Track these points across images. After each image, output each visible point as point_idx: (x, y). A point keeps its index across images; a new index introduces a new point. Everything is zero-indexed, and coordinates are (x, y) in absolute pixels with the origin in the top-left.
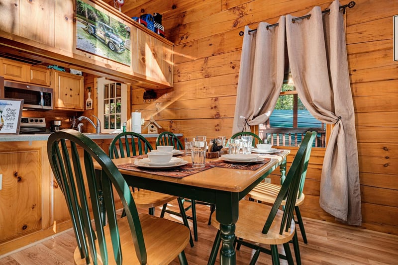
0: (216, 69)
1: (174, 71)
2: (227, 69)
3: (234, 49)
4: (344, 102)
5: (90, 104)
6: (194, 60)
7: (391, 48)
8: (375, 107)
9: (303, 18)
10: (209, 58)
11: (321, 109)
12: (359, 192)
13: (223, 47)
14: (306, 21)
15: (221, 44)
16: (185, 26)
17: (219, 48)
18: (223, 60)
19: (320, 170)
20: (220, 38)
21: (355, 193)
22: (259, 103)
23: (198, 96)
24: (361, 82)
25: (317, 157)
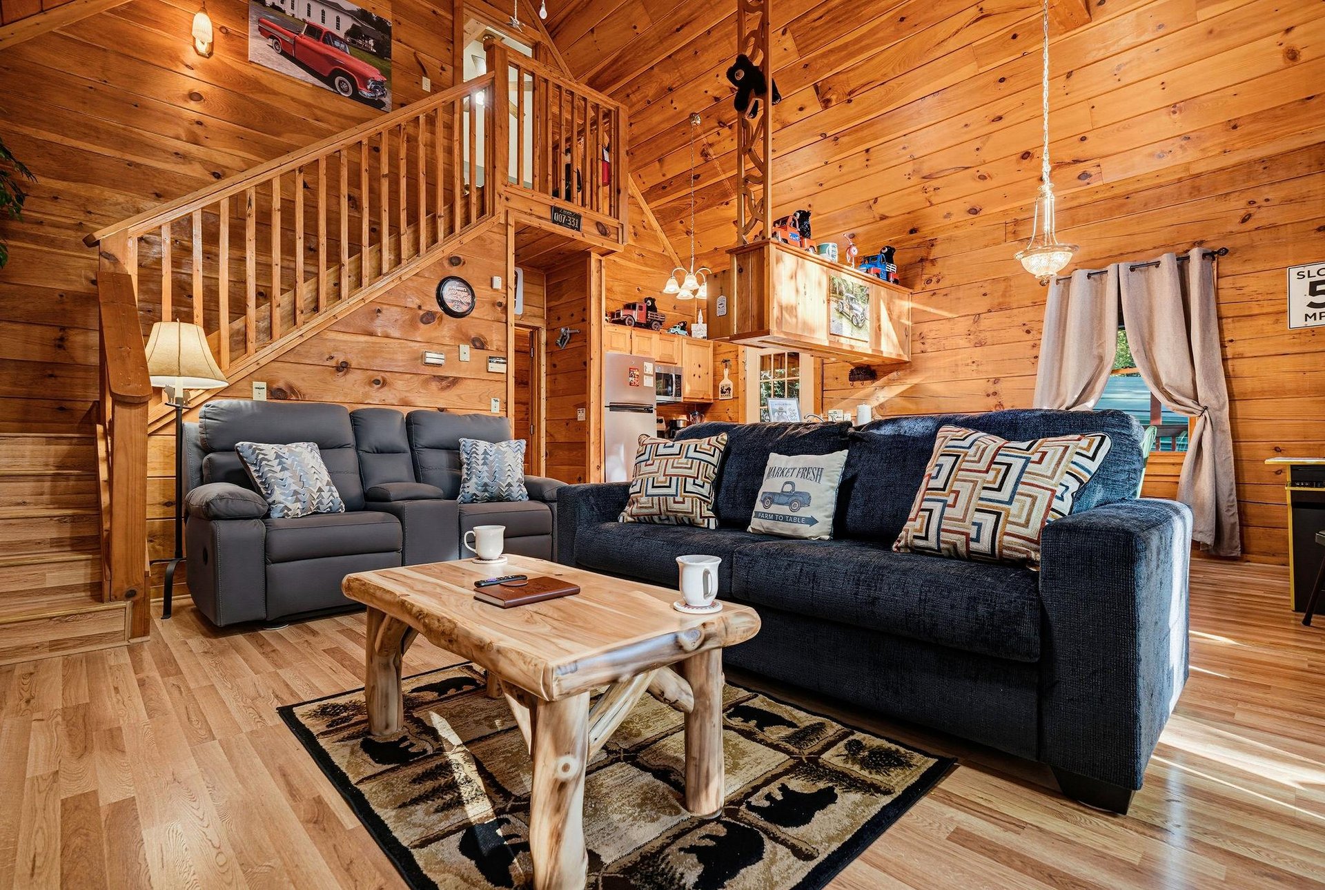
0: (995, 333)
1: (913, 335)
2: (1019, 333)
3: (1028, 303)
4: (1213, 387)
5: (729, 389)
6: (953, 318)
7: (1285, 312)
8: (1263, 392)
9: (1148, 265)
10: (982, 316)
11: (1177, 397)
12: (1235, 510)
13: (1007, 300)
14: (1153, 268)
15: (1004, 295)
16: (933, 262)
17: (1001, 300)
18: (1008, 320)
19: (1177, 483)
20: (1002, 286)
21: (1228, 510)
22: (1075, 389)
23: (961, 377)
24: (1241, 356)
25: (1173, 464)
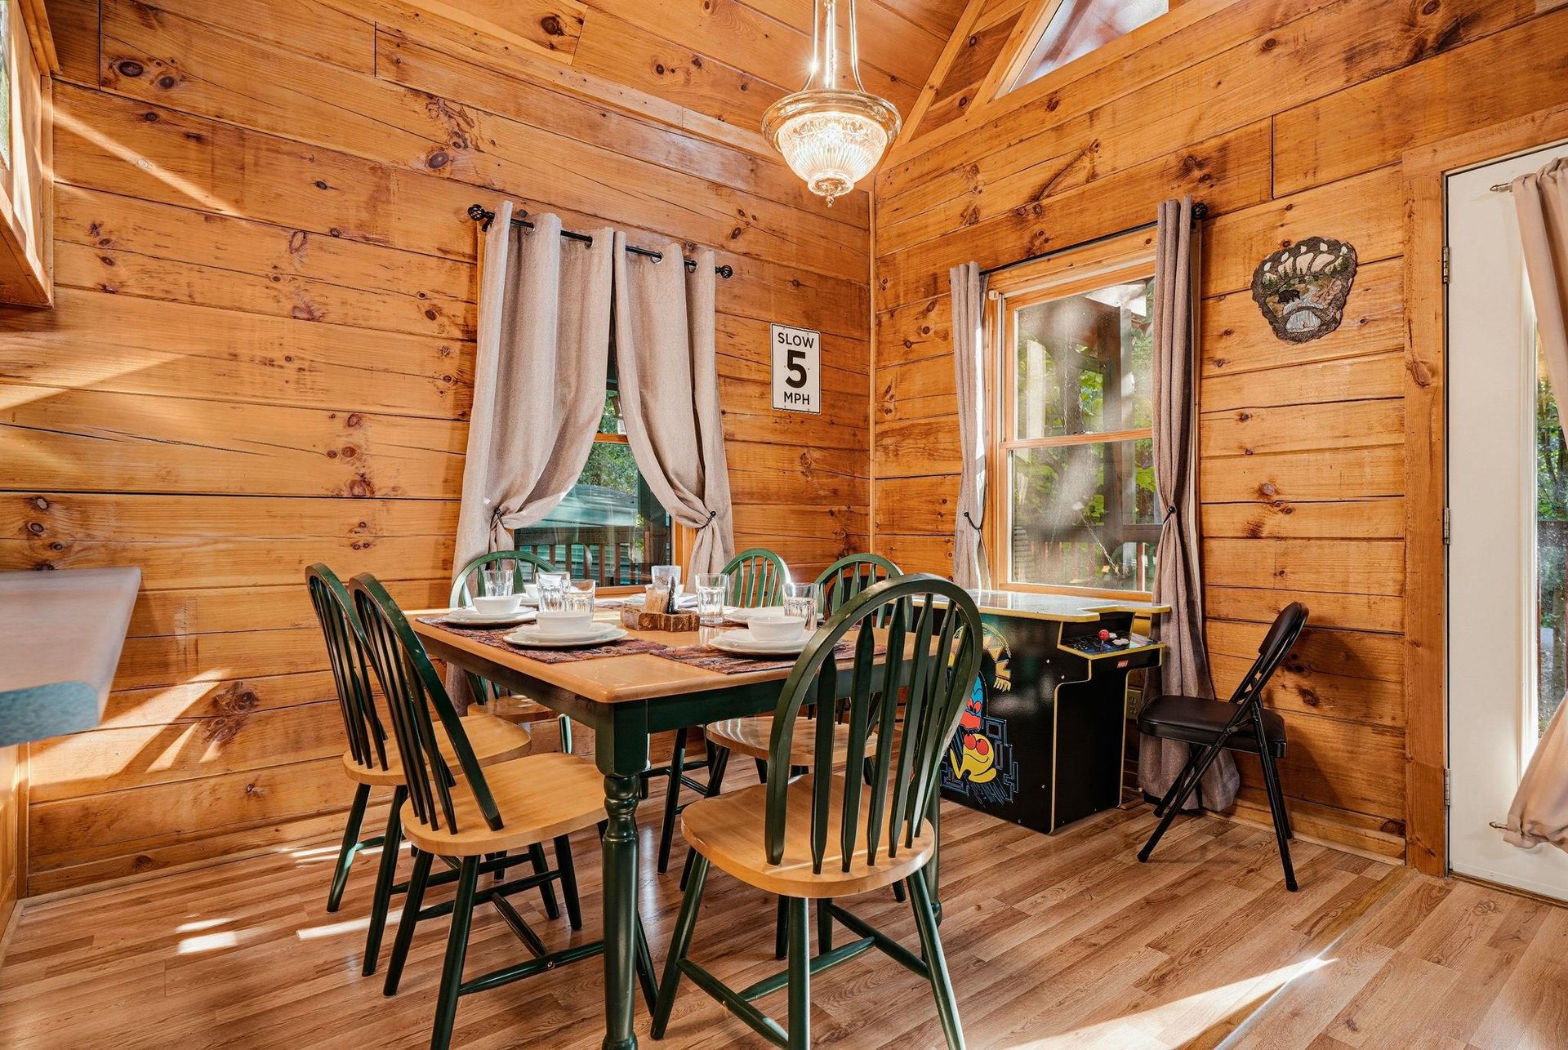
0: (352, 297)
1: (61, 220)
2: (406, 312)
3: (429, 246)
6: (224, 218)
10: (312, 239)
11: (682, 490)
13: (382, 221)
15: (371, 206)
17: (364, 216)
18: (383, 274)
20: (367, 180)
